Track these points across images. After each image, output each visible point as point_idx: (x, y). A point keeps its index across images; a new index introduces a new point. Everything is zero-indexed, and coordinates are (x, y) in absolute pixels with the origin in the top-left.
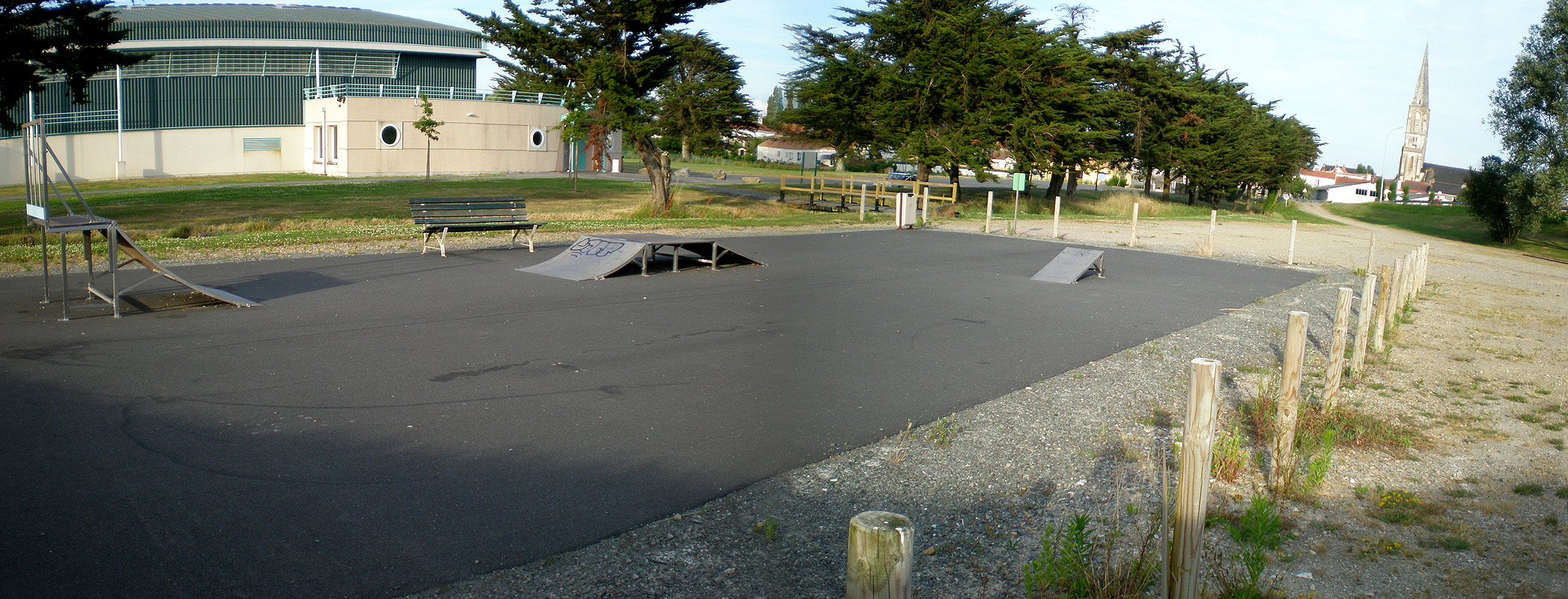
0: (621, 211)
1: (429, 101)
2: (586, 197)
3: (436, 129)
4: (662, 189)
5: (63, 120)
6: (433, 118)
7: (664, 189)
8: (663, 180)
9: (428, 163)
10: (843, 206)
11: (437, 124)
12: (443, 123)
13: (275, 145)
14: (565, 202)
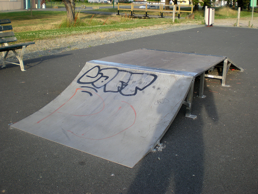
0: (54, 23)
2: (37, 18)
4: (72, 12)
7: (73, 12)
8: (72, 8)
10: (146, 16)
14: (28, 21)
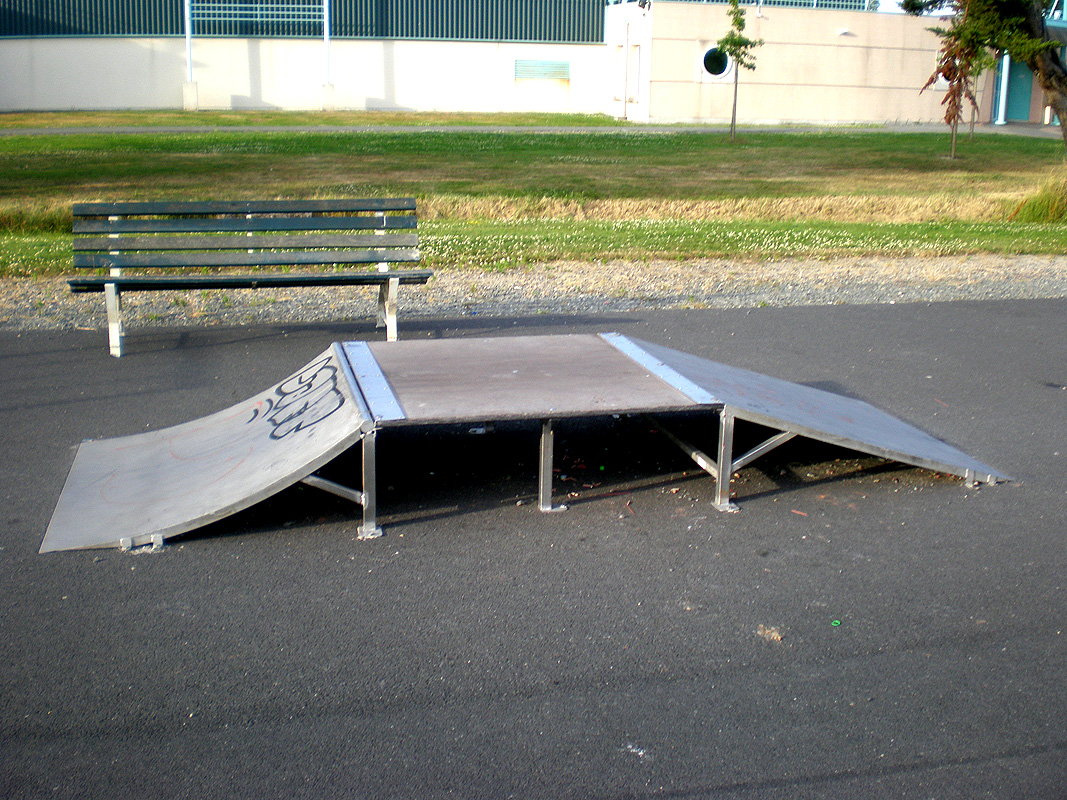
1: (741, 6)
3: (749, 51)
5: (241, 16)
6: (747, 34)
9: (735, 105)
11: (753, 45)
12: (761, 43)
13: (561, 73)
